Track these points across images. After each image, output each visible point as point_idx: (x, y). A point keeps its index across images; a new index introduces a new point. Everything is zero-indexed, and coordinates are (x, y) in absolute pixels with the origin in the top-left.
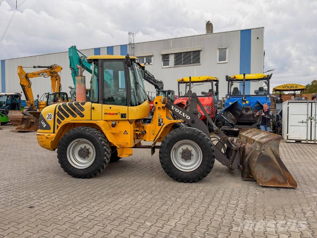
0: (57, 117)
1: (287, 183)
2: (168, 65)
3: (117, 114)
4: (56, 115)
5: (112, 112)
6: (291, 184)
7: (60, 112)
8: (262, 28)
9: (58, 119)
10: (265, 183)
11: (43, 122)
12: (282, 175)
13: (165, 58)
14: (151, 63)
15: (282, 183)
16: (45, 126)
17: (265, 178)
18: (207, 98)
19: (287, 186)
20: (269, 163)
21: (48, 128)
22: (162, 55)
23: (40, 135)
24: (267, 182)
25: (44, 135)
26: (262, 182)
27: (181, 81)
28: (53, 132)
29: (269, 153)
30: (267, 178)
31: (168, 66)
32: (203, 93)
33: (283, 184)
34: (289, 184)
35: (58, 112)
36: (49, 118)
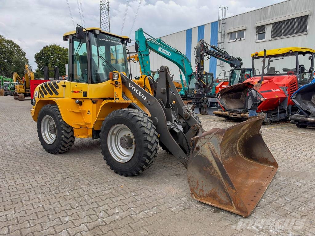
1: (232, 205)
2: (264, 38)
3: (80, 92)
5: (76, 90)
6: (238, 209)
7: (42, 90)
9: (40, 96)
10: (200, 197)
11: (34, 99)
12: (225, 192)
13: (261, 30)
14: (243, 39)
15: (224, 204)
16: (34, 102)
17: (201, 190)
18: (287, 76)
19: (232, 210)
20: (207, 168)
22: (257, 27)
24: (204, 196)
26: (196, 194)
27: (255, 56)
29: (206, 152)
30: (203, 191)
31: (263, 40)
32: (285, 70)
33: (227, 205)
34: (235, 208)
36: (36, 95)
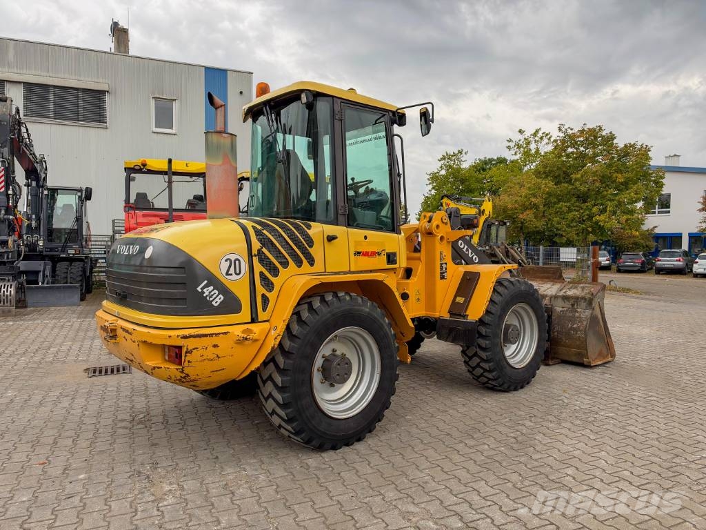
0: (258, 268)
3: (379, 254)
4: (255, 260)
5: (370, 249)
7: (264, 250)
8: (250, 73)
9: (261, 273)
11: (211, 288)
12: (605, 344)
16: (218, 300)
20: (597, 328)
21: (231, 305)
23: (206, 336)
24: (596, 359)
25: (225, 333)
26: (592, 360)
27: (137, 168)
28: (250, 321)
29: (597, 311)
30: (596, 353)
33: (607, 356)
35: (260, 251)
36: (232, 271)
